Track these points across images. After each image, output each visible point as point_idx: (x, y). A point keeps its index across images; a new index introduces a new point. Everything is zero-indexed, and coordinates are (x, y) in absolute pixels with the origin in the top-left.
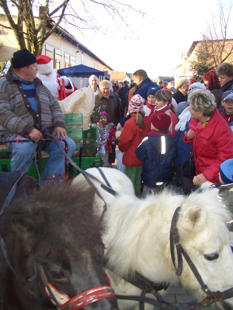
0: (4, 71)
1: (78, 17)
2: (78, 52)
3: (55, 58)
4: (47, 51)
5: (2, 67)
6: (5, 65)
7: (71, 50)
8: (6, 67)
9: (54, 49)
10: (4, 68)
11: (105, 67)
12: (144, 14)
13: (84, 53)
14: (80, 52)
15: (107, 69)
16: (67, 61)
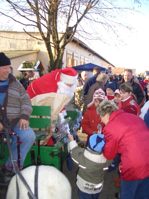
0: (35, 67)
1: (85, 32)
2: (90, 55)
3: (74, 59)
4: (67, 54)
5: (34, 65)
6: (36, 63)
7: (85, 53)
8: (37, 64)
9: (73, 53)
10: (35, 65)
11: (109, 65)
12: (130, 29)
13: (95, 56)
14: (92, 55)
15: (111, 66)
16: (82, 60)
